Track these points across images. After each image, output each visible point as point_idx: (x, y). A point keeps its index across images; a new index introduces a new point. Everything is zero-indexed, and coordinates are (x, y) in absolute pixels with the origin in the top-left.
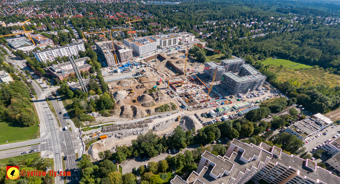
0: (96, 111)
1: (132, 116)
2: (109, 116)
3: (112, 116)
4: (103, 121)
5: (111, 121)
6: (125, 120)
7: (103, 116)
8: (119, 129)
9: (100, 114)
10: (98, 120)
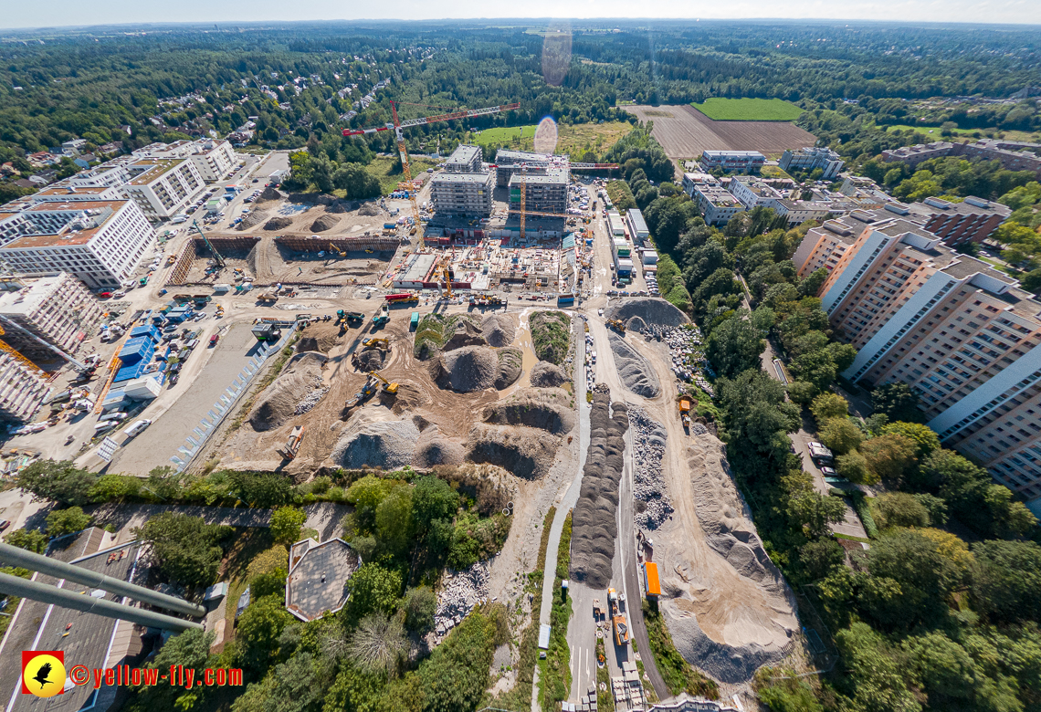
0: (434, 583)
1: (550, 438)
2: (509, 527)
3: (511, 511)
4: (526, 566)
5: (542, 527)
6: (564, 465)
7: (492, 556)
8: (615, 501)
9: (477, 567)
10: (510, 586)
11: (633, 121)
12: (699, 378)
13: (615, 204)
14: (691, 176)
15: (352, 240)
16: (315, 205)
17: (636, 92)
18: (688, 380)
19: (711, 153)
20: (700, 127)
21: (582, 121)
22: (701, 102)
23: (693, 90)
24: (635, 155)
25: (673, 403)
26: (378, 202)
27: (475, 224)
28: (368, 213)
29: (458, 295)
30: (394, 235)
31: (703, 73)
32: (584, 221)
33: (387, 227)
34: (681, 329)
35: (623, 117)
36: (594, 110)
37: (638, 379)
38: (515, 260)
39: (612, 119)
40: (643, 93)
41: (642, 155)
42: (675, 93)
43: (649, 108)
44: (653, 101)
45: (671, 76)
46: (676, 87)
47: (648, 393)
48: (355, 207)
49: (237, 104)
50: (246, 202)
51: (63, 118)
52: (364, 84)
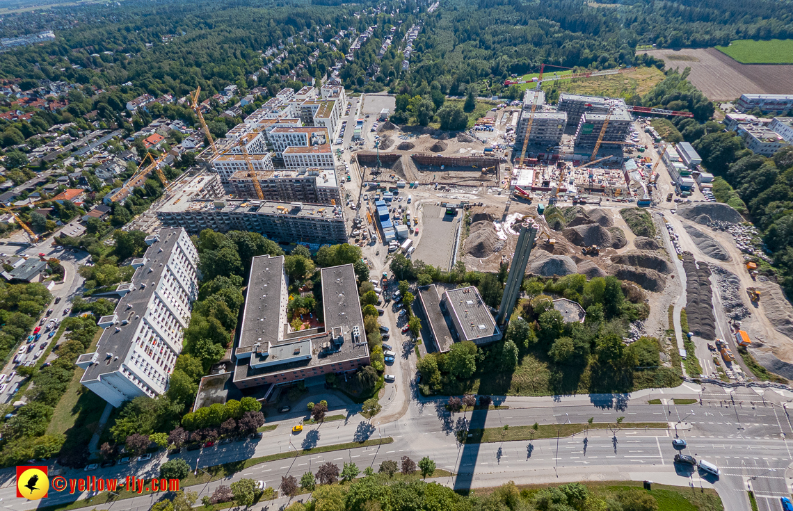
11: (660, 66)
12: (760, 253)
13: (663, 138)
14: (733, 116)
15: (465, 158)
16: (423, 134)
17: (657, 37)
18: (751, 254)
19: (750, 96)
20: (728, 70)
21: (610, 67)
22: (726, 45)
23: (718, 34)
24: (676, 98)
25: (742, 266)
26: (467, 132)
27: (551, 150)
28: (466, 141)
29: (562, 196)
30: (493, 156)
31: (727, 14)
32: (639, 150)
33: (486, 150)
34: (739, 225)
35: (649, 62)
36: (622, 56)
37: (714, 250)
38: (591, 176)
39: (639, 65)
40: (665, 37)
41: (684, 98)
42: (698, 36)
43: (671, 52)
44: (676, 44)
45: (690, 18)
46: (699, 29)
47: (723, 258)
48: (452, 136)
49: (313, 56)
50: (372, 131)
51: (215, 70)
52: (398, 36)
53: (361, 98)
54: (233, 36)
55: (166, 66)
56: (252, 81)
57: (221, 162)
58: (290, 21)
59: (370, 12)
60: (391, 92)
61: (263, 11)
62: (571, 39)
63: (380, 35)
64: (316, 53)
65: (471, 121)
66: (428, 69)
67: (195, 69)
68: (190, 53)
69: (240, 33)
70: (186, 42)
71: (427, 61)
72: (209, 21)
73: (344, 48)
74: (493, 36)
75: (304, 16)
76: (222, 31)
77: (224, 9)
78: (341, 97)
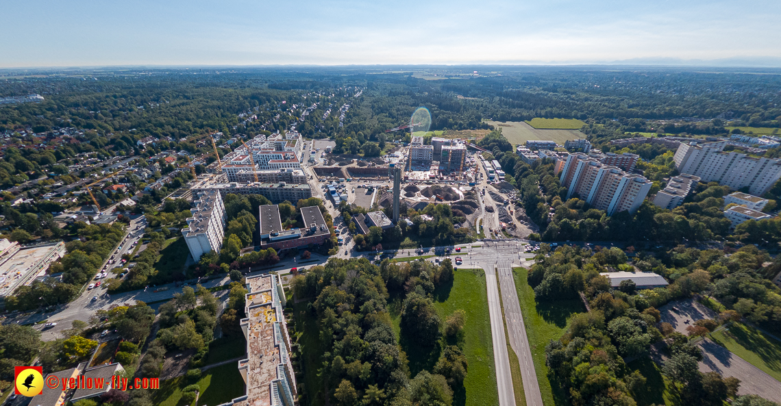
11: (492, 128)
15: (378, 170)
16: (354, 158)
17: (493, 115)
19: (531, 141)
21: (465, 129)
22: (530, 120)
23: (525, 114)
26: (380, 158)
33: (391, 165)
34: (513, 191)
35: (486, 127)
36: (470, 123)
39: (481, 128)
40: (497, 115)
42: (515, 115)
43: (501, 123)
45: (513, 106)
46: (516, 112)
48: (371, 160)
49: (275, 118)
50: (322, 157)
51: (204, 123)
52: (335, 109)
53: (312, 142)
54: (211, 104)
55: (162, 119)
56: (233, 130)
57: (227, 168)
58: (254, 97)
59: (314, 95)
60: (331, 139)
61: (231, 90)
62: (444, 114)
63: (323, 108)
64: (278, 116)
65: (382, 152)
66: (355, 126)
67: (186, 122)
68: (179, 113)
69: (215, 103)
70: (172, 107)
71: (355, 121)
72: (186, 94)
73: (297, 114)
74: (397, 111)
75: (265, 94)
76: (201, 101)
77: (196, 87)
78: (300, 138)
